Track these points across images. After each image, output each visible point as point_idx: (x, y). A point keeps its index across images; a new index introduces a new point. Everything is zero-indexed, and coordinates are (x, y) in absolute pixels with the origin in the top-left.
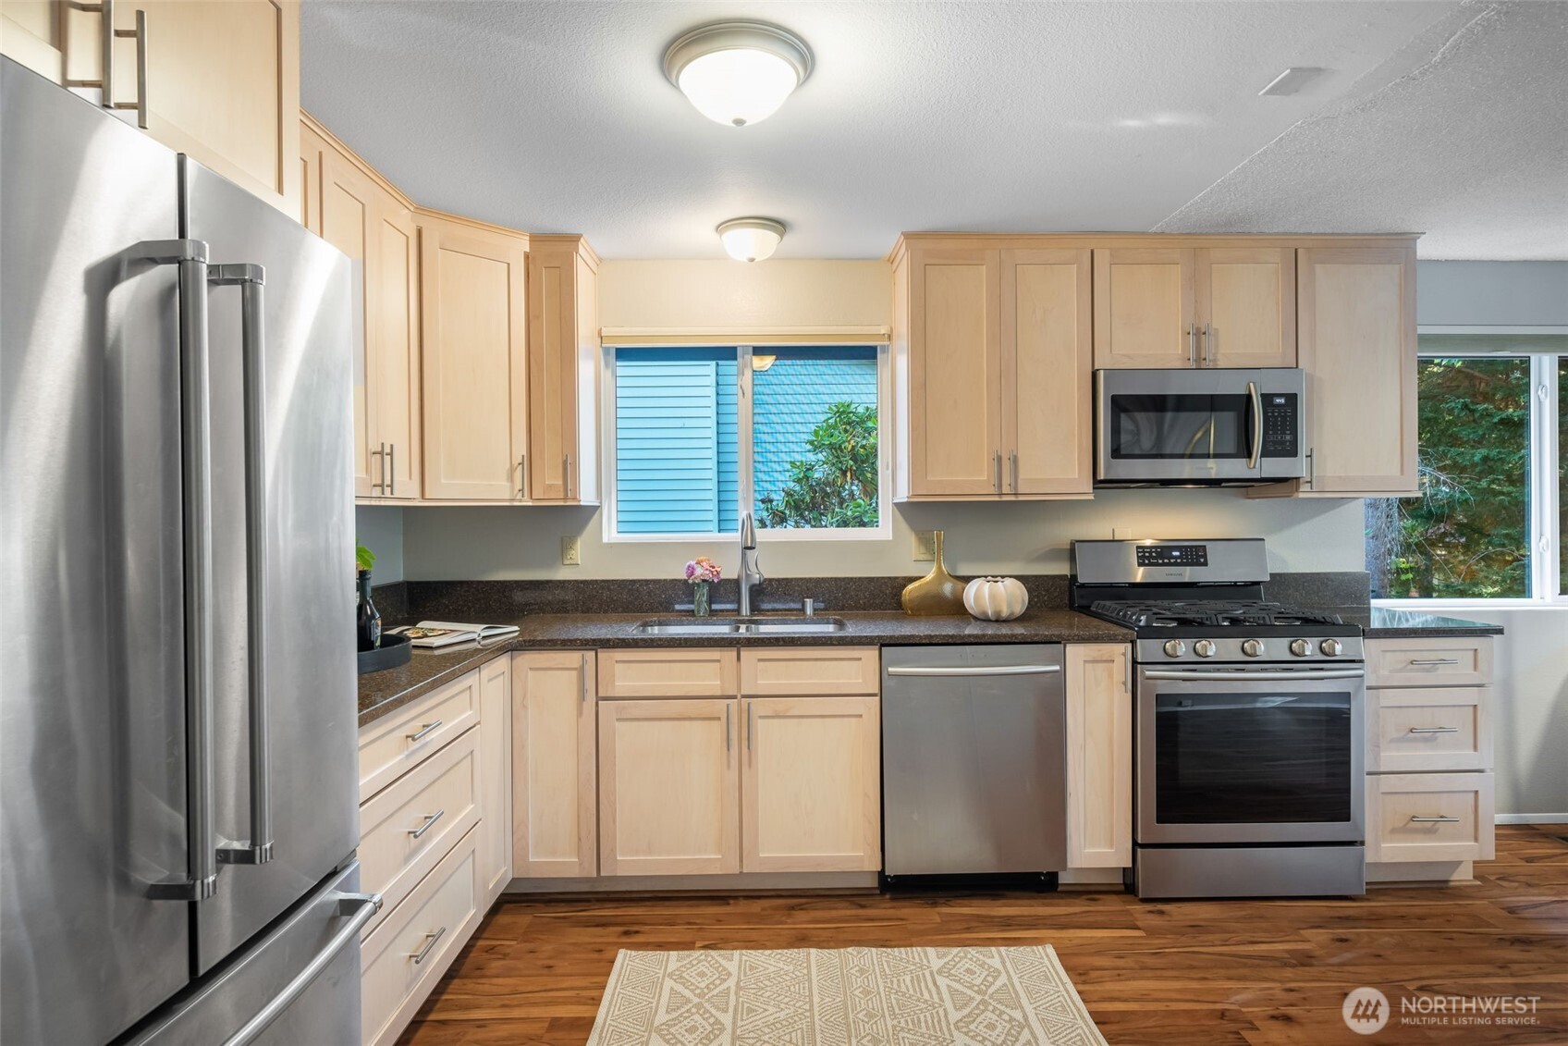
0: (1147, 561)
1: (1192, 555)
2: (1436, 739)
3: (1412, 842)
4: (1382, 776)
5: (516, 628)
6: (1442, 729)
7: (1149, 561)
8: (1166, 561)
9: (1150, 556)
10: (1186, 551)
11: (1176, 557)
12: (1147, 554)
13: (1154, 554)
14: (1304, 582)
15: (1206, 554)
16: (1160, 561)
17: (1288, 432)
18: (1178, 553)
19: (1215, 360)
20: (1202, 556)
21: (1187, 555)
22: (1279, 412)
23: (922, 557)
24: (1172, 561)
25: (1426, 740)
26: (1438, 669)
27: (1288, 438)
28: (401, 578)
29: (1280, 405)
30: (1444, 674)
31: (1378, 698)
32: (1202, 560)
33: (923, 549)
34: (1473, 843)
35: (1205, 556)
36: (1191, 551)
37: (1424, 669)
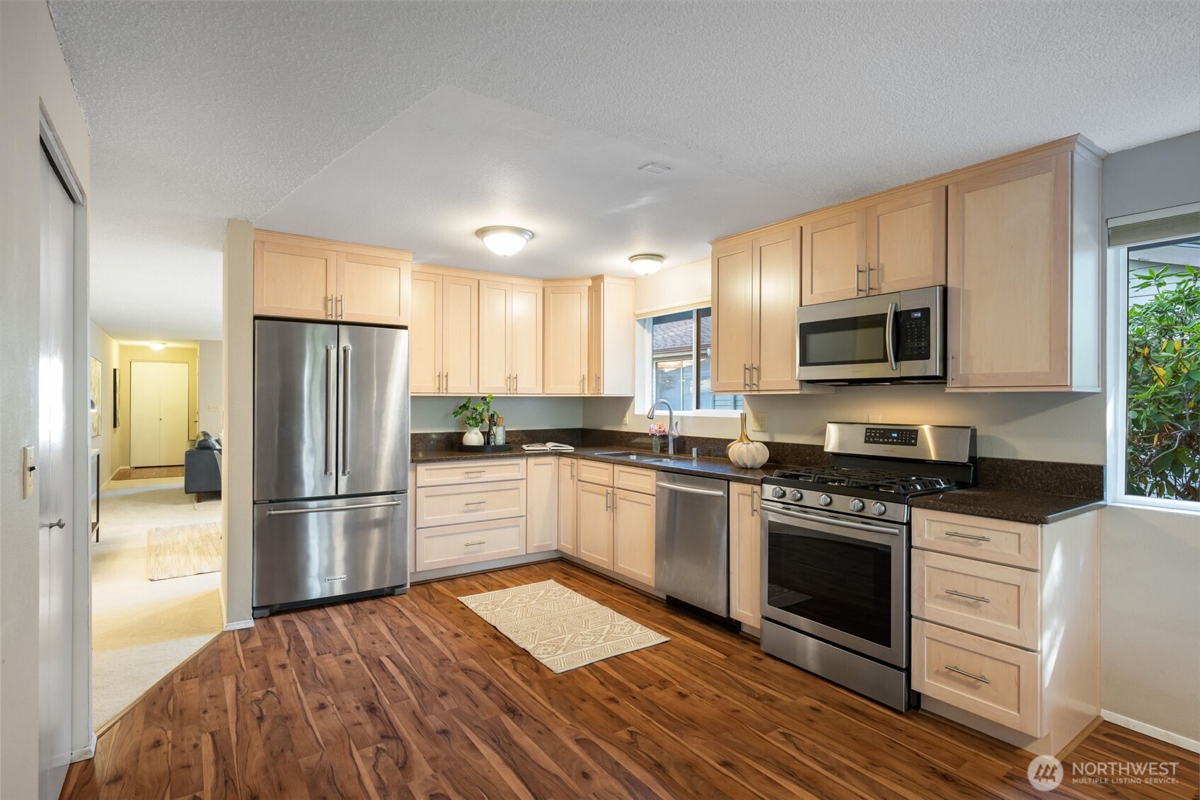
0: (871, 440)
1: (906, 437)
2: (980, 606)
3: (955, 689)
4: (927, 623)
5: (573, 448)
6: (983, 599)
7: (873, 439)
8: (886, 440)
9: (875, 436)
10: (902, 434)
11: (894, 438)
12: (873, 434)
13: (878, 435)
14: (1026, 469)
15: (917, 437)
16: (881, 440)
17: (923, 340)
18: (896, 435)
19: (880, 289)
20: (913, 438)
21: (902, 437)
22: (916, 324)
23: (755, 429)
24: (890, 440)
25: (970, 605)
26: (980, 545)
27: (923, 344)
28: (581, 426)
29: (917, 318)
30: (984, 550)
31: (924, 557)
32: (913, 441)
33: (756, 425)
34: (1017, 714)
35: (916, 439)
36: (906, 434)
37: (968, 542)
